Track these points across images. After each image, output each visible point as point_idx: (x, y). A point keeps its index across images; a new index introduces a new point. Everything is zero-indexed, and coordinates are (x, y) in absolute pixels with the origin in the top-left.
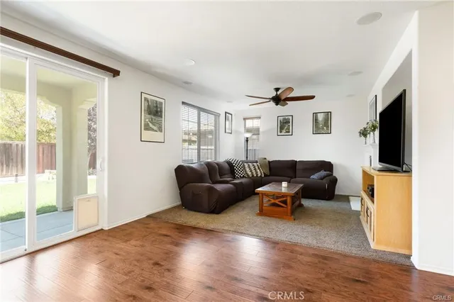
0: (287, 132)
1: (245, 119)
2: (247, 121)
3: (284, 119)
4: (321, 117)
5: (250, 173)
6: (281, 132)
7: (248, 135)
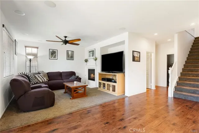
0: (54, 58)
1: (26, 47)
2: (27, 48)
3: (53, 51)
4: (70, 53)
5: (41, 80)
6: (51, 57)
7: (31, 57)
